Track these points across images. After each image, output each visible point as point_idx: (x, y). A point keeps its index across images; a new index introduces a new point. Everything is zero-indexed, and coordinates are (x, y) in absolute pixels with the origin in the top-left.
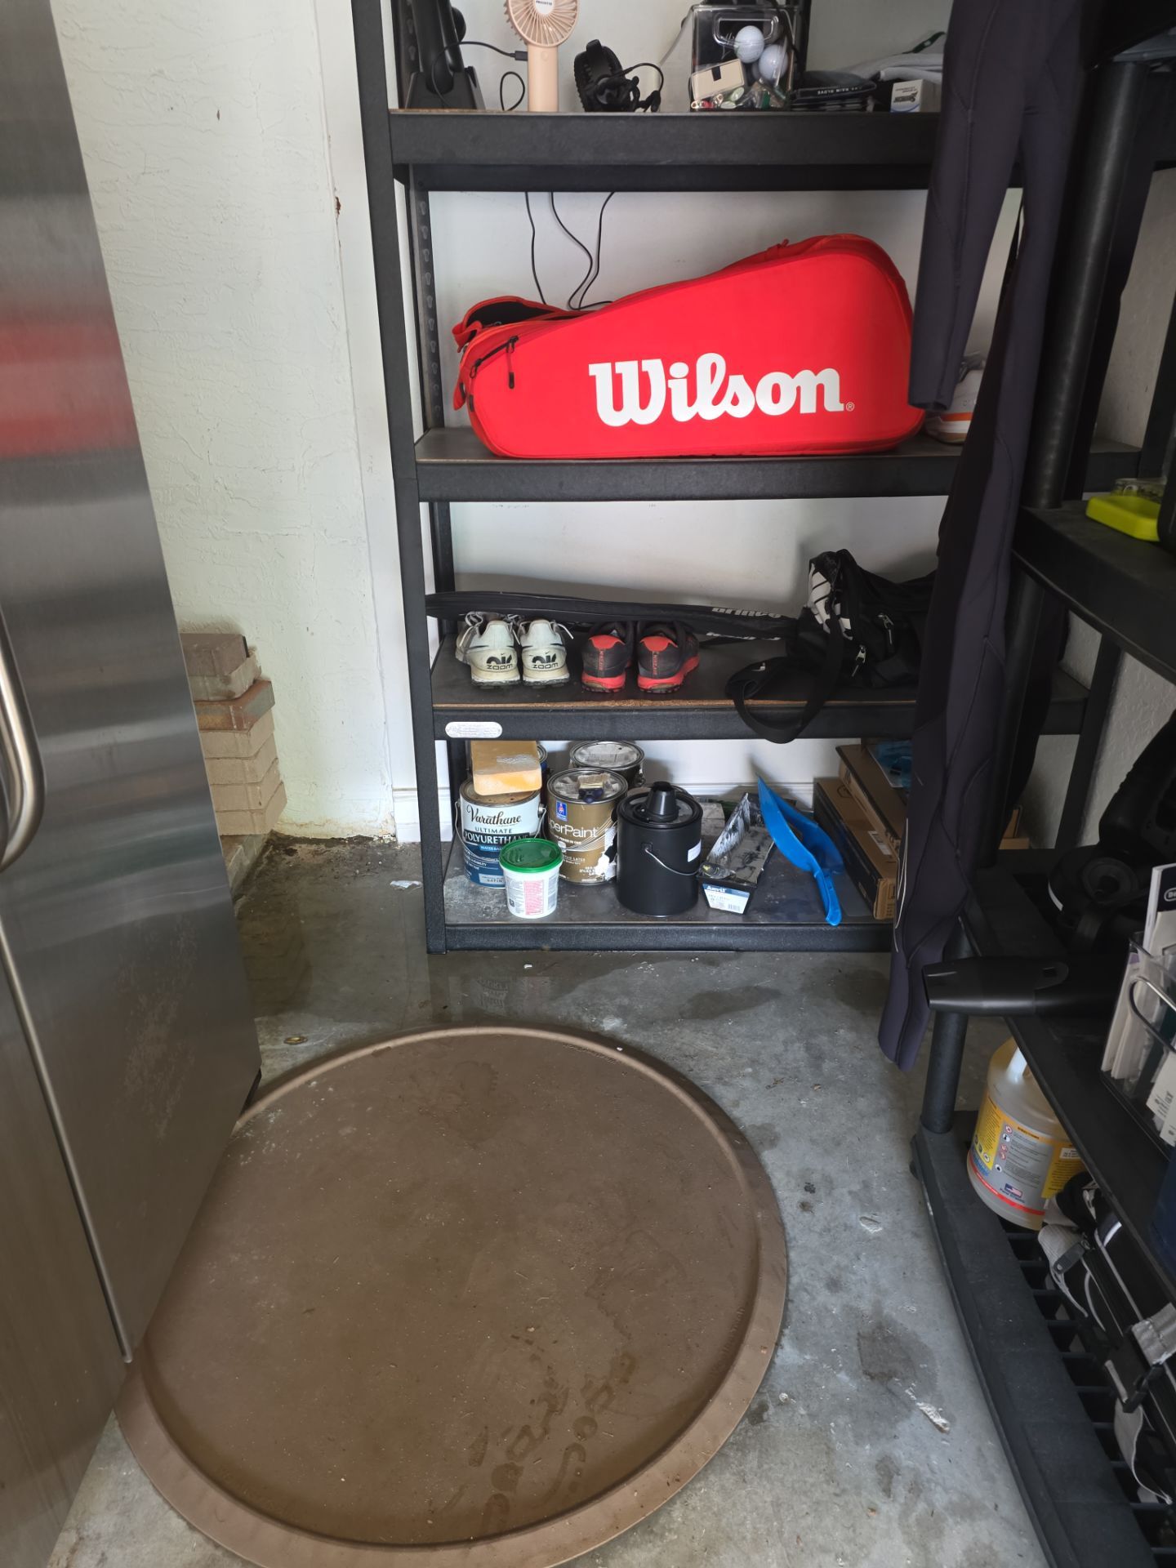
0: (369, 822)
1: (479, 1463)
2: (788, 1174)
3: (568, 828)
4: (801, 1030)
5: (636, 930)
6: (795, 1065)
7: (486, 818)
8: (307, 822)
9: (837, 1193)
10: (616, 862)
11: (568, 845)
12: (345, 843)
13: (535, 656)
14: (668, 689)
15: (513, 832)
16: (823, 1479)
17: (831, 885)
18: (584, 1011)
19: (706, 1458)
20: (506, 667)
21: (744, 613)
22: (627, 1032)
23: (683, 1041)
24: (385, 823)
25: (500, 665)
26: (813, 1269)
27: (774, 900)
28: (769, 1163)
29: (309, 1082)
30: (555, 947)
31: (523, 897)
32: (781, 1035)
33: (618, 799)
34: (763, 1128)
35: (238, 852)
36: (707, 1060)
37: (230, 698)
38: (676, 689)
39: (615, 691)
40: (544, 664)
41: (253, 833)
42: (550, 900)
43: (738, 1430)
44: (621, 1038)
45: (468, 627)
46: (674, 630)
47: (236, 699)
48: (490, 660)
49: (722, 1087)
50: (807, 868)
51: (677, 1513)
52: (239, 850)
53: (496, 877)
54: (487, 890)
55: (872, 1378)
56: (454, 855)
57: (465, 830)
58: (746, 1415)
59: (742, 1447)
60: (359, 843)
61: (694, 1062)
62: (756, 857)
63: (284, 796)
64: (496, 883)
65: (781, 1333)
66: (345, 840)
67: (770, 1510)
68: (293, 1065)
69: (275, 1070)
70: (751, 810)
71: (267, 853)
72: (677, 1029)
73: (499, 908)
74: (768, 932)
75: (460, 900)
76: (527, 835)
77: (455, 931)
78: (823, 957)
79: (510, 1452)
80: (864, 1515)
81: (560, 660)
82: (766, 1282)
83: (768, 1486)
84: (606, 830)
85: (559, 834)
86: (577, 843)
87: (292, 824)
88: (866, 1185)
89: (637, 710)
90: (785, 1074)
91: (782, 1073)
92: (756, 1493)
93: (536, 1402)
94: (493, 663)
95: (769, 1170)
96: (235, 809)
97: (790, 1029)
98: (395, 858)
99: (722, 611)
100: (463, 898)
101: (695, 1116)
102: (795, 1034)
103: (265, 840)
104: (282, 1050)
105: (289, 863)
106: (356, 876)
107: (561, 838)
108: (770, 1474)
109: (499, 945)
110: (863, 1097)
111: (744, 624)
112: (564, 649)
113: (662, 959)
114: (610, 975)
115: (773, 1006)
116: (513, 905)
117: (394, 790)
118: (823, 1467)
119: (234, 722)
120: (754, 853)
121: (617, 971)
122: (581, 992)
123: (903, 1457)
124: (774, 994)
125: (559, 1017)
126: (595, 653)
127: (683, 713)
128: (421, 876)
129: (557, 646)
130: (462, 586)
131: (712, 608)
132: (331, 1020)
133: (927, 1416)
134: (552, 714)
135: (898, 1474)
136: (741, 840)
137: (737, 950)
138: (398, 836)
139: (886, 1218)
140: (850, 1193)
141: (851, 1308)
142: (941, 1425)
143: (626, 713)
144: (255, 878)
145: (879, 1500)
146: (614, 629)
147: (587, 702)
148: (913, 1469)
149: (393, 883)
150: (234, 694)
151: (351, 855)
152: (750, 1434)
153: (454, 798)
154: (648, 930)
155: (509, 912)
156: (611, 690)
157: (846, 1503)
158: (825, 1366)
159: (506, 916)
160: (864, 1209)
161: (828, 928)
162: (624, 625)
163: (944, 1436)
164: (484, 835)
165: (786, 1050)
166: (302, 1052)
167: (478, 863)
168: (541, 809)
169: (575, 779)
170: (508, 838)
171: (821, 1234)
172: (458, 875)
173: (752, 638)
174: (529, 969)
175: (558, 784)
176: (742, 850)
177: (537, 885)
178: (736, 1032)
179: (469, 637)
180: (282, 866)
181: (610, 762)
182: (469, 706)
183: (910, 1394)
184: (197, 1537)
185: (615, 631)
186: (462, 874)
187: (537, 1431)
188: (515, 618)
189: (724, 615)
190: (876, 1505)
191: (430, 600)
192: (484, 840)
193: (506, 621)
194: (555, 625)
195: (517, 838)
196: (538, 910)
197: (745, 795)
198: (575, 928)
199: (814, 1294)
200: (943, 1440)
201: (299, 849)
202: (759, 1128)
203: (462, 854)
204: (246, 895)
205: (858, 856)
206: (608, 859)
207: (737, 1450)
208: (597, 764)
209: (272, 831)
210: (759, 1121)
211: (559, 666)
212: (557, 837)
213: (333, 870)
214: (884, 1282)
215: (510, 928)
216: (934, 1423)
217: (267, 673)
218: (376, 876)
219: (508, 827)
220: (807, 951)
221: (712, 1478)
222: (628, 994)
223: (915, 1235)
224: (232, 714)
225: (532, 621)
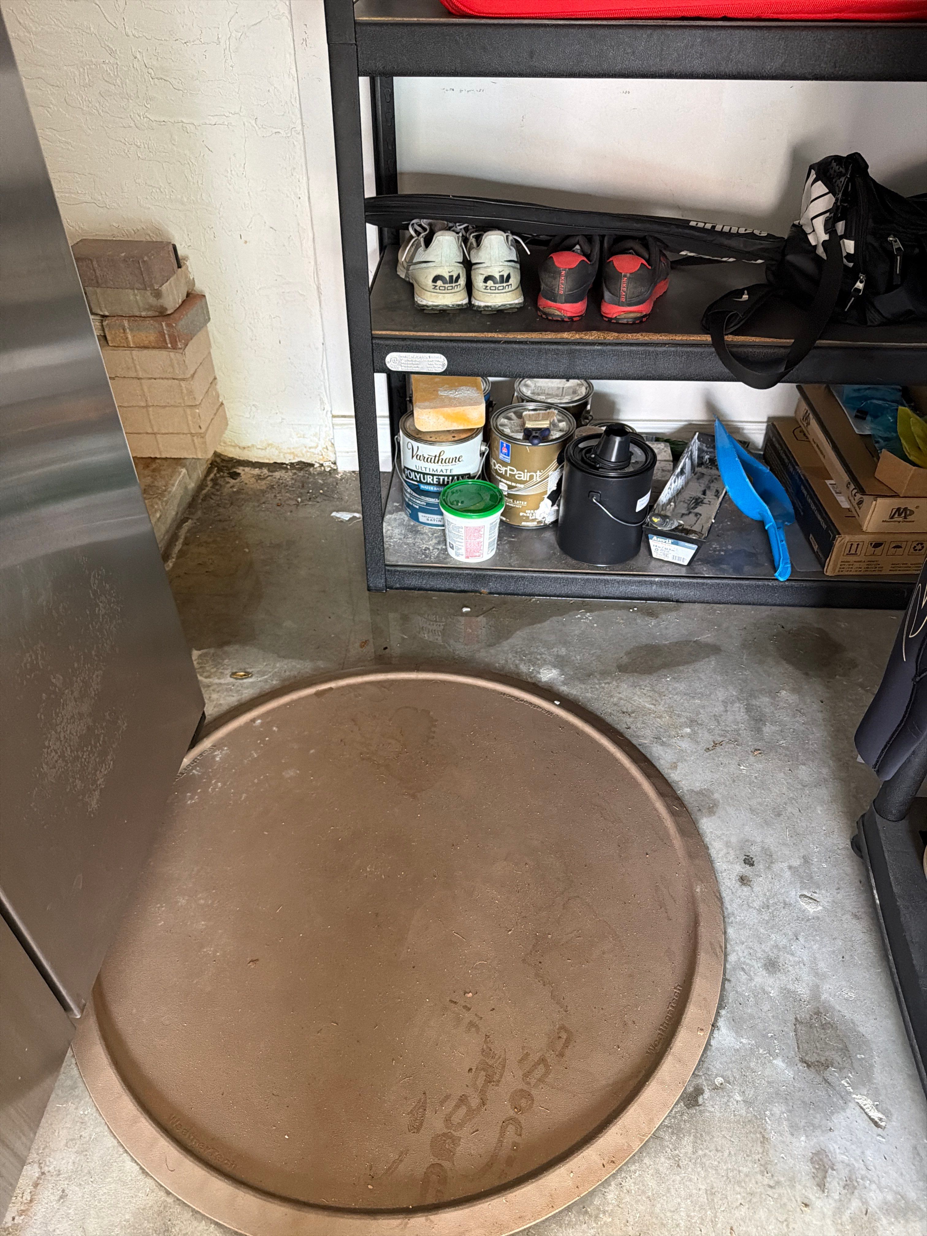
0: (310, 448)
1: (418, 1130)
2: (728, 844)
3: (511, 470)
4: (741, 690)
5: (576, 579)
6: (736, 727)
7: (427, 457)
8: (250, 445)
9: (776, 867)
10: (559, 506)
11: (510, 487)
12: (286, 468)
13: (486, 274)
14: (636, 318)
15: (454, 473)
16: (758, 1169)
17: (783, 538)
18: (522, 660)
19: (641, 1141)
20: (453, 288)
21: (726, 229)
22: (564, 684)
23: (620, 695)
24: (325, 450)
25: (446, 285)
26: (751, 948)
27: (719, 551)
28: (708, 831)
29: (253, 720)
30: (493, 591)
31: (463, 541)
32: (721, 694)
33: (565, 441)
34: (700, 793)
35: (181, 476)
36: (645, 717)
37: (162, 314)
38: (644, 319)
39: (575, 319)
40: (497, 285)
41: (195, 457)
42: (490, 544)
43: (673, 1112)
44: (558, 689)
45: (411, 237)
46: (646, 246)
47: (169, 315)
48: (436, 279)
49: (660, 748)
50: (757, 517)
51: (612, 1193)
52: (182, 473)
53: (435, 517)
54: (426, 529)
55: (809, 1066)
56: (393, 489)
57: (405, 467)
58: (682, 1098)
59: (677, 1131)
60: (301, 469)
61: (631, 719)
62: (702, 502)
63: (225, 418)
64: (435, 523)
65: (718, 1014)
66: (287, 465)
67: (703, 1199)
68: (239, 701)
69: (221, 704)
70: (700, 450)
71: (212, 475)
72: (614, 683)
73: (438, 549)
74: (712, 585)
75: (400, 539)
76: (469, 476)
77: (396, 571)
78: (765, 611)
79: (448, 1120)
80: (798, 1210)
81: (515, 281)
82: (703, 958)
83: (703, 1174)
84: (550, 473)
85: (501, 475)
86: (518, 485)
87: (235, 446)
88: (806, 860)
89: (601, 344)
90: (726, 736)
91: (722, 736)
92: (690, 1180)
93: (474, 1070)
94: (439, 283)
95: (707, 840)
96: (176, 432)
97: (730, 688)
98: (335, 487)
99: (701, 225)
100: (402, 537)
101: (633, 778)
102: (734, 693)
103: (209, 462)
104: (228, 684)
105: (232, 487)
106: (298, 505)
107: (502, 480)
108: (704, 1160)
109: (438, 586)
110: (804, 764)
111: (726, 242)
112: (518, 266)
113: (600, 607)
114: (548, 622)
115: (713, 663)
116: (452, 548)
117: (334, 416)
118: (757, 1157)
119: (168, 341)
120: (699, 498)
121: (554, 619)
122: (518, 638)
123: (838, 1151)
124: (714, 650)
125: (497, 665)
126: (556, 273)
127: (651, 349)
128: (360, 508)
129: (513, 264)
130: (405, 188)
131: (690, 221)
132: (276, 655)
133: (863, 1110)
134: (504, 346)
135: (833, 1169)
136: (687, 483)
137: (677, 601)
138: (338, 464)
139: (825, 897)
140: (790, 868)
141: (789, 991)
142: (877, 1119)
143: (588, 348)
144: (200, 501)
145: (813, 1194)
146: (578, 243)
147: (544, 333)
148: (848, 1165)
149: (334, 514)
150: (166, 309)
151: (293, 482)
152: (685, 1117)
153: (394, 432)
154: (588, 579)
155: (448, 554)
156: (571, 318)
157: (780, 1195)
158: (761, 1051)
159: (445, 559)
160: (803, 886)
161: (775, 583)
162: (589, 239)
163: (880, 1131)
164: (424, 474)
165: (726, 711)
166: (247, 688)
167: (418, 502)
168: (483, 448)
169: (520, 416)
170: (448, 478)
171: (759, 911)
172: (397, 512)
173: (731, 260)
174: (467, 613)
175: (503, 420)
176: (686, 495)
177: (478, 530)
178: (675, 689)
179: (413, 249)
180: (226, 490)
181: (557, 396)
182: (412, 333)
183: (846, 1085)
184: (149, 1181)
185: (578, 247)
186: (401, 510)
187: (474, 1102)
188: (464, 228)
189: (703, 230)
190: (810, 1199)
191: (370, 204)
192: (424, 479)
193: (453, 231)
194: (511, 237)
195: (458, 479)
196: (477, 554)
197: (695, 434)
198: (514, 574)
199: (752, 973)
200: (879, 1135)
201: (242, 473)
202: (697, 793)
203: (402, 490)
204: (192, 519)
205: (813, 507)
206: (550, 503)
207: (673, 1133)
208: (542, 398)
209: (216, 454)
210: (697, 786)
211: (513, 288)
212: (499, 478)
213: (275, 496)
214: (822, 966)
215: (449, 571)
216: (870, 1117)
217: (200, 286)
218: (318, 505)
219: (449, 467)
220: (749, 604)
221: (646, 1161)
222: (565, 643)
223: (855, 916)
224: (165, 332)
225: (485, 232)
